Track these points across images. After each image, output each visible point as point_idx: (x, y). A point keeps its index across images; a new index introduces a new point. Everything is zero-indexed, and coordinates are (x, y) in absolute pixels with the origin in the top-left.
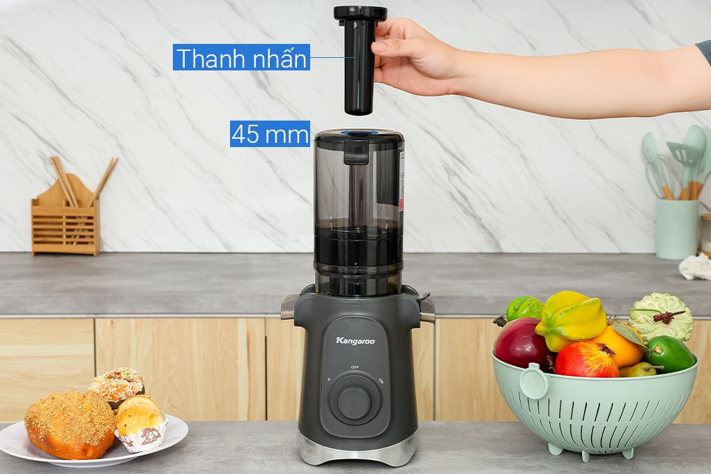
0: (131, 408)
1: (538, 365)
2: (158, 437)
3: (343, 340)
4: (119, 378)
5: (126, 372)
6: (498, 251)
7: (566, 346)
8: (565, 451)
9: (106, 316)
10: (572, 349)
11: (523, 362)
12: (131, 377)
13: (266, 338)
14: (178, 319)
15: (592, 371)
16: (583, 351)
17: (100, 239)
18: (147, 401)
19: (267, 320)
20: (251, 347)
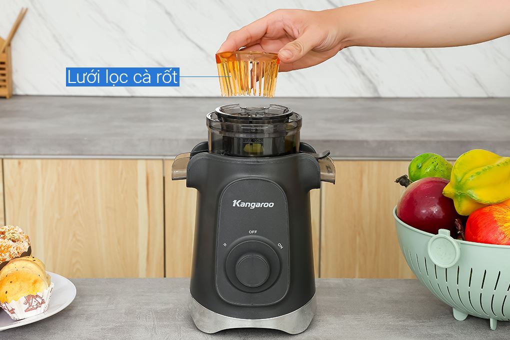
0: (13, 274)
1: (448, 232)
2: (42, 303)
3: (240, 204)
4: (4, 238)
5: (12, 231)
6: (376, 95)
7: (476, 211)
8: (470, 317)
9: (14, 157)
10: (484, 214)
11: (431, 226)
12: (16, 236)
13: (164, 178)
14: (82, 161)
15: (506, 238)
16: (497, 216)
17: (12, 83)
18: (30, 265)
19: (166, 162)
20: (150, 186)
